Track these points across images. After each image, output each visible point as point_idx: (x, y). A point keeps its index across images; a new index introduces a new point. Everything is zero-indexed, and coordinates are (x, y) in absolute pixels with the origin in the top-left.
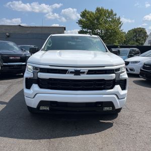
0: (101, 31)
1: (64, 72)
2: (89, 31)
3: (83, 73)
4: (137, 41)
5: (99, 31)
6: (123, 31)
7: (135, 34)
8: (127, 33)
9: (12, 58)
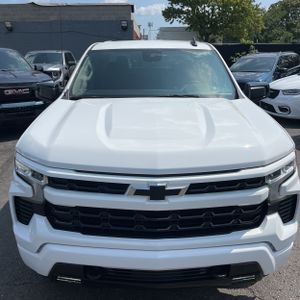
0: (213, 10)
1: (120, 189)
2: (185, 9)
3: (176, 192)
4: (289, 27)
5: (207, 9)
6: (260, 7)
7: (285, 12)
8: (267, 9)
9: (10, 92)
